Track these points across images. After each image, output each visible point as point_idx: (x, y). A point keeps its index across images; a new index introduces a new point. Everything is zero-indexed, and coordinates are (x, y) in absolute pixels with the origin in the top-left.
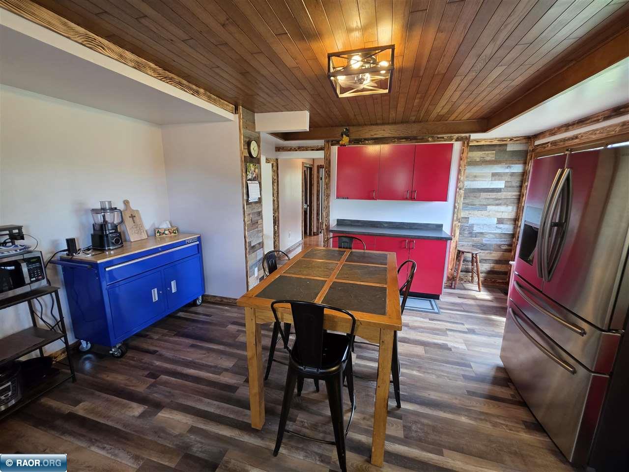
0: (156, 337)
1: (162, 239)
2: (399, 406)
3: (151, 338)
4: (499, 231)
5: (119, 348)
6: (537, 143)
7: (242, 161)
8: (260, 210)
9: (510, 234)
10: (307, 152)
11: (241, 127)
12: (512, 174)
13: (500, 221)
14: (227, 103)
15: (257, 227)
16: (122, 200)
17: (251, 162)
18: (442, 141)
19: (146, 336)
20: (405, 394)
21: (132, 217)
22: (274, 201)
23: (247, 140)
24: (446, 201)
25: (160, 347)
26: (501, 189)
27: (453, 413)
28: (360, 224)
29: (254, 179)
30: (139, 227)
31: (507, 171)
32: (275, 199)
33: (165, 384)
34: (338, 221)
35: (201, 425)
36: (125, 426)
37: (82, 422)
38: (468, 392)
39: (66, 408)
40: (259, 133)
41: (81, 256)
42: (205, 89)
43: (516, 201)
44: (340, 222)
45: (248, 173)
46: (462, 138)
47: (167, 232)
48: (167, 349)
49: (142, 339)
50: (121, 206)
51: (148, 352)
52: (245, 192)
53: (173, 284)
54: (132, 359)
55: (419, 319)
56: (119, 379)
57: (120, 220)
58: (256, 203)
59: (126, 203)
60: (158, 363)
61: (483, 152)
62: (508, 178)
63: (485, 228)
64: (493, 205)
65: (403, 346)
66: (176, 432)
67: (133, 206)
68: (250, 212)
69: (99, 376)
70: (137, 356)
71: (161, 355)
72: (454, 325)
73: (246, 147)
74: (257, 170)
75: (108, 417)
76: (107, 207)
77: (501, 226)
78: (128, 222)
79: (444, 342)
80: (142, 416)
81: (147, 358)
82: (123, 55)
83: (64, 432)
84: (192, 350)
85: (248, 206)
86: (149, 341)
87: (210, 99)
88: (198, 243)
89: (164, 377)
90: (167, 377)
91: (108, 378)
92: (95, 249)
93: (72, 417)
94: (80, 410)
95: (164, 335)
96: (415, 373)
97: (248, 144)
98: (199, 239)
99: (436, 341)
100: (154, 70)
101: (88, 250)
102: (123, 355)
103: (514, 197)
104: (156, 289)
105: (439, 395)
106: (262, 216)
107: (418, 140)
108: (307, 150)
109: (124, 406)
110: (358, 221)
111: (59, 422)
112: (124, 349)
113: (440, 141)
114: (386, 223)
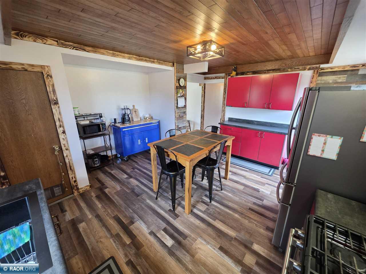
0: (139, 158)
1: (146, 121)
2: (211, 202)
3: (138, 158)
5: (126, 158)
7: (175, 89)
8: (185, 111)
10: (220, 79)
11: (175, 73)
14: (168, 63)
15: (183, 119)
16: (132, 105)
17: (180, 88)
18: (298, 70)
19: (136, 157)
20: (217, 199)
21: (135, 112)
22: (202, 106)
23: (179, 78)
24: (291, 110)
25: (139, 161)
27: (233, 212)
28: (241, 121)
29: (182, 96)
30: (137, 116)
32: (203, 105)
33: (136, 172)
34: (229, 118)
35: (140, 185)
36: (121, 179)
37: (112, 175)
38: (250, 208)
39: (109, 171)
40: (186, 74)
41: (117, 125)
42: (157, 60)
44: (230, 120)
45: (178, 94)
46: (313, 67)
47: (147, 118)
48: (141, 162)
49: (135, 157)
50: (131, 107)
51: (135, 162)
52: (176, 102)
53: (147, 139)
54: (130, 163)
55: (255, 176)
56: (124, 167)
57: (130, 113)
58: (182, 107)
59: (134, 106)
60: (136, 166)
61: (336, 76)
65: (234, 184)
66: (133, 185)
67: (136, 107)
68: (179, 111)
69: (120, 165)
70: (131, 162)
71: (138, 163)
72: (274, 183)
73: (178, 82)
74: (183, 92)
75: (118, 176)
76: (126, 108)
78: (134, 114)
79: (258, 188)
80: (126, 178)
81: (134, 163)
82: (125, 56)
83: (108, 176)
84: (148, 164)
85: (177, 109)
86: (137, 158)
87: (159, 63)
88: (158, 124)
89: (136, 170)
90: (137, 170)
91: (122, 166)
92: (122, 123)
93: (110, 173)
94: (112, 172)
95: (142, 158)
96: (230, 195)
97: (179, 80)
98: (159, 122)
99: (254, 186)
100: (135, 58)
101: (120, 123)
102: (127, 161)
104: (140, 140)
105: (233, 204)
106: (186, 114)
107: (281, 71)
108: (220, 78)
109: (123, 175)
110: (240, 119)
111: (107, 174)
112: (128, 158)
113: (296, 70)
114: (256, 121)
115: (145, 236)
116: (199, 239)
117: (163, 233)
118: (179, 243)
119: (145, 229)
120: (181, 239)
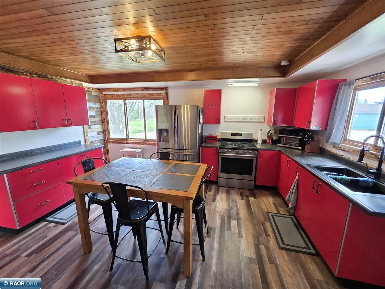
4: (99, 139)
6: (104, 93)
9: (103, 139)
12: (97, 108)
13: (98, 133)
26: (94, 116)
31: (94, 106)
43: (101, 122)
62: (96, 110)
63: (93, 138)
64: (94, 125)
77: (99, 136)
103: (100, 120)
115: (247, 239)
116: (217, 210)
117: (232, 229)
118: (229, 217)
119: (243, 244)
120: (226, 219)
